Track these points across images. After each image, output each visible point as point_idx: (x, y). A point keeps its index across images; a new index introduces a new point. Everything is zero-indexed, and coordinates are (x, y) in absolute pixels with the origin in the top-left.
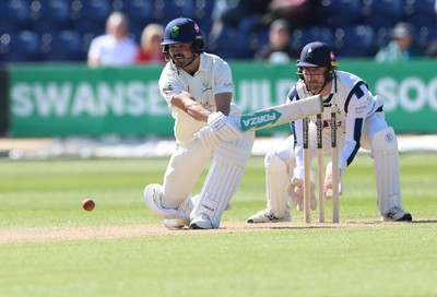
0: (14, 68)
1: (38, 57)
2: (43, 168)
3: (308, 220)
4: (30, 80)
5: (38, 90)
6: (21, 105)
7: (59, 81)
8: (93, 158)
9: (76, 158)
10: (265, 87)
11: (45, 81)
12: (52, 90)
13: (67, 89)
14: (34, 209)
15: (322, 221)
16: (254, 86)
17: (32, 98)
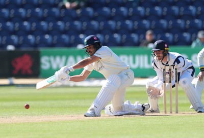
0: (42, 50)
1: (52, 45)
2: (54, 91)
3: (165, 112)
4: (49, 55)
5: (52, 59)
6: (45, 65)
7: (61, 55)
8: (75, 87)
9: (68, 86)
10: (146, 58)
11: (55, 55)
12: (58, 59)
13: (64, 58)
14: (52, 108)
15: (171, 113)
16: (141, 57)
17: (50, 62)
